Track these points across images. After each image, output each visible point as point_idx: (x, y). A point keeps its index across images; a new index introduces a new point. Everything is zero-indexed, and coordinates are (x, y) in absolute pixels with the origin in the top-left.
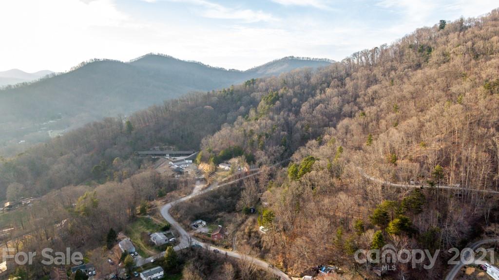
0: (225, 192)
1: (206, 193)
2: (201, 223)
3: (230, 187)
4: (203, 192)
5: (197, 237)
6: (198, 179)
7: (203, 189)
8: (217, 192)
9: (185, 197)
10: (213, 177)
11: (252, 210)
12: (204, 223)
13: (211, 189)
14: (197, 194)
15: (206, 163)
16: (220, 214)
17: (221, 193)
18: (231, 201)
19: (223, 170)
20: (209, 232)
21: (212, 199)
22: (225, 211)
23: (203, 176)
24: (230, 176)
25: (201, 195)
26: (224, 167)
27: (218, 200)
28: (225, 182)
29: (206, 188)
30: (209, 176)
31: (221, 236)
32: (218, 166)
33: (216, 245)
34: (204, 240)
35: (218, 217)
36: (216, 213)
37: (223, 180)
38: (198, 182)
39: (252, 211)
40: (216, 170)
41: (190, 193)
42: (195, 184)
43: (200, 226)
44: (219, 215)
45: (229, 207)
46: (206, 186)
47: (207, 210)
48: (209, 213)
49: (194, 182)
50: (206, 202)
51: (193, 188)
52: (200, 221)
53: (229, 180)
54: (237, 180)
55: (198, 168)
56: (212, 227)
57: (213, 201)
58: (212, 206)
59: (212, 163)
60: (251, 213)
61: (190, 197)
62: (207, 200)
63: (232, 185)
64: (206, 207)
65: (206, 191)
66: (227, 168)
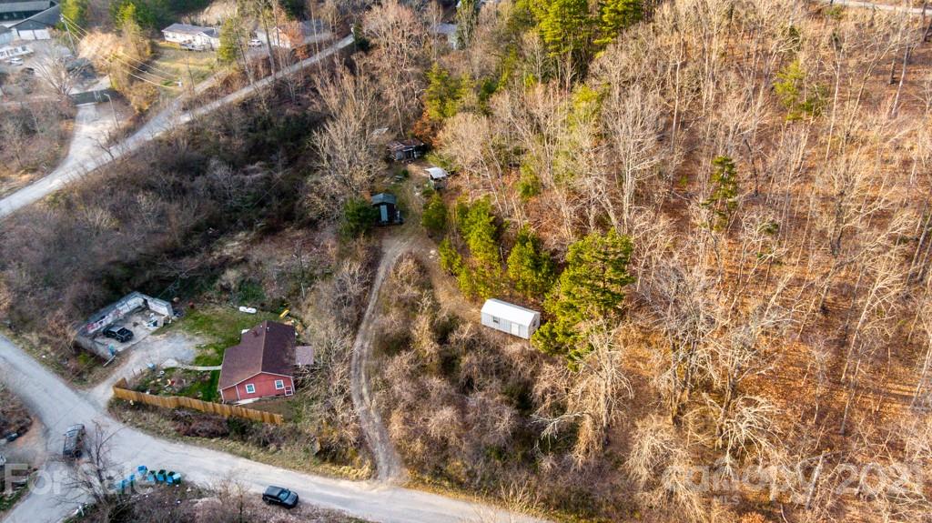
0: (223, 139)
1: (134, 156)
2: (145, 309)
3: (238, 116)
4: (116, 152)
5: (140, 406)
6: (86, 98)
7: (114, 140)
8: (183, 143)
9: (30, 183)
10: (152, 80)
11: (384, 209)
12: (161, 308)
13: (153, 131)
14: (91, 166)
15: (105, 31)
16: (232, 247)
17: (205, 147)
18: (268, 179)
19: (189, 50)
20: (198, 361)
21: (173, 178)
22: (249, 225)
23: (105, 83)
24: (225, 71)
25: (112, 165)
26: (189, 37)
27: (200, 180)
28: (212, 94)
29: (129, 132)
30: (131, 80)
31: (279, 384)
32: (162, 36)
33: (264, 445)
34: (186, 421)
35: (226, 263)
36: (209, 241)
37: (201, 88)
38: (87, 110)
39: (384, 217)
40: (156, 53)
41: (53, 162)
42: (71, 118)
43: (142, 330)
44: (227, 252)
45: (262, 204)
46: (124, 123)
47: (159, 240)
48: (175, 253)
49: (67, 113)
50: (142, 199)
51: (65, 139)
52: (135, 301)
53: (227, 84)
54: (260, 84)
55: (75, 54)
56: (208, 320)
57: (178, 192)
58: (181, 217)
59: (131, 27)
60: (382, 225)
61: (53, 183)
62: (148, 187)
63: (246, 105)
64: (151, 225)
65: (132, 144)
66: (200, 39)
